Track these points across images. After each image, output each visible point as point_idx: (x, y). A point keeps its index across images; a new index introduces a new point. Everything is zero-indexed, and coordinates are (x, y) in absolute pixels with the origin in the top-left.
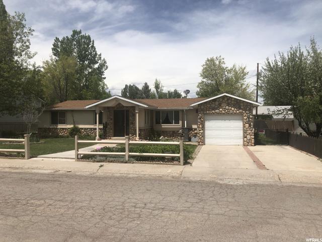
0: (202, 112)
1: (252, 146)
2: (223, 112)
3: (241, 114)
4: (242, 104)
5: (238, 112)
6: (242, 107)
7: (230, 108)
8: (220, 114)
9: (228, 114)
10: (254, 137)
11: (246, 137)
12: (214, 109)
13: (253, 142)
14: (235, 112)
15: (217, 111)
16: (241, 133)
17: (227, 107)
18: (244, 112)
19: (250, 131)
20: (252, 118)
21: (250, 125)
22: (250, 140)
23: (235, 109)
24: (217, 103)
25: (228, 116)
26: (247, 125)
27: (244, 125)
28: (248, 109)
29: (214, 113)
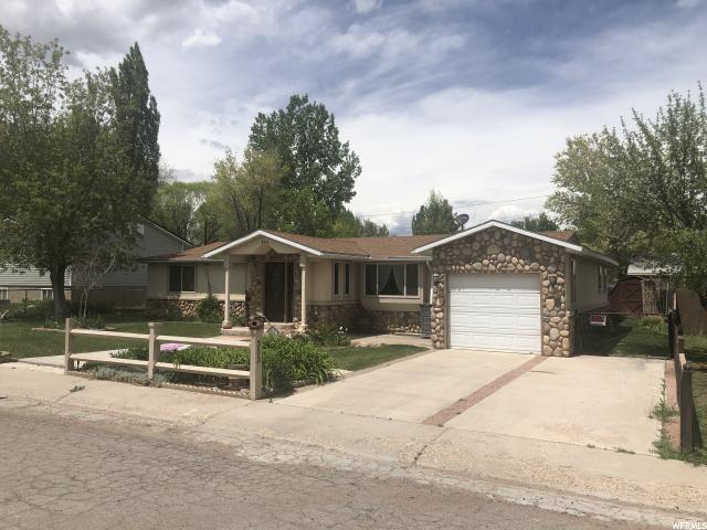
0: (441, 268)
1: (563, 356)
2: (492, 267)
3: (535, 273)
4: (537, 249)
5: (527, 267)
6: (538, 256)
7: (508, 258)
8: (482, 273)
9: (503, 273)
10: (567, 333)
11: (547, 333)
12: (469, 260)
13: (565, 346)
14: (520, 267)
15: (477, 265)
16: (536, 322)
17: (501, 256)
18: (542, 267)
19: (557, 319)
20: (562, 285)
21: (558, 303)
22: (557, 339)
23: (521, 261)
24: (476, 246)
25: (502, 277)
26: (551, 302)
27: (543, 301)
28: (552, 260)
29: (469, 271)
